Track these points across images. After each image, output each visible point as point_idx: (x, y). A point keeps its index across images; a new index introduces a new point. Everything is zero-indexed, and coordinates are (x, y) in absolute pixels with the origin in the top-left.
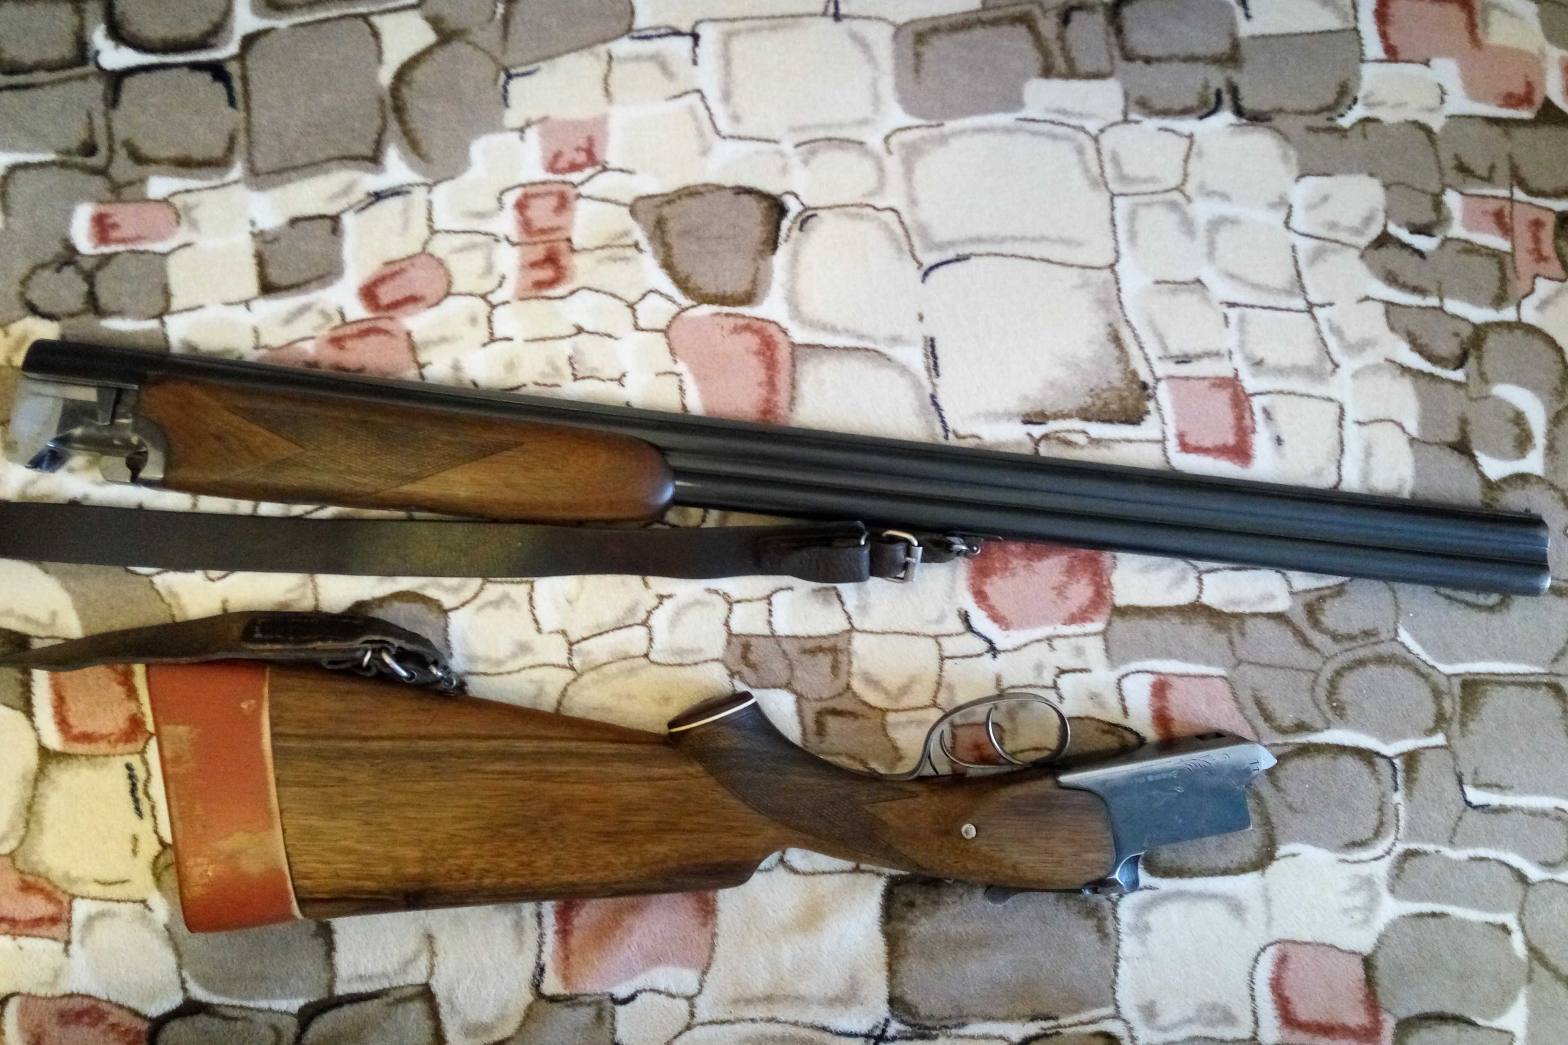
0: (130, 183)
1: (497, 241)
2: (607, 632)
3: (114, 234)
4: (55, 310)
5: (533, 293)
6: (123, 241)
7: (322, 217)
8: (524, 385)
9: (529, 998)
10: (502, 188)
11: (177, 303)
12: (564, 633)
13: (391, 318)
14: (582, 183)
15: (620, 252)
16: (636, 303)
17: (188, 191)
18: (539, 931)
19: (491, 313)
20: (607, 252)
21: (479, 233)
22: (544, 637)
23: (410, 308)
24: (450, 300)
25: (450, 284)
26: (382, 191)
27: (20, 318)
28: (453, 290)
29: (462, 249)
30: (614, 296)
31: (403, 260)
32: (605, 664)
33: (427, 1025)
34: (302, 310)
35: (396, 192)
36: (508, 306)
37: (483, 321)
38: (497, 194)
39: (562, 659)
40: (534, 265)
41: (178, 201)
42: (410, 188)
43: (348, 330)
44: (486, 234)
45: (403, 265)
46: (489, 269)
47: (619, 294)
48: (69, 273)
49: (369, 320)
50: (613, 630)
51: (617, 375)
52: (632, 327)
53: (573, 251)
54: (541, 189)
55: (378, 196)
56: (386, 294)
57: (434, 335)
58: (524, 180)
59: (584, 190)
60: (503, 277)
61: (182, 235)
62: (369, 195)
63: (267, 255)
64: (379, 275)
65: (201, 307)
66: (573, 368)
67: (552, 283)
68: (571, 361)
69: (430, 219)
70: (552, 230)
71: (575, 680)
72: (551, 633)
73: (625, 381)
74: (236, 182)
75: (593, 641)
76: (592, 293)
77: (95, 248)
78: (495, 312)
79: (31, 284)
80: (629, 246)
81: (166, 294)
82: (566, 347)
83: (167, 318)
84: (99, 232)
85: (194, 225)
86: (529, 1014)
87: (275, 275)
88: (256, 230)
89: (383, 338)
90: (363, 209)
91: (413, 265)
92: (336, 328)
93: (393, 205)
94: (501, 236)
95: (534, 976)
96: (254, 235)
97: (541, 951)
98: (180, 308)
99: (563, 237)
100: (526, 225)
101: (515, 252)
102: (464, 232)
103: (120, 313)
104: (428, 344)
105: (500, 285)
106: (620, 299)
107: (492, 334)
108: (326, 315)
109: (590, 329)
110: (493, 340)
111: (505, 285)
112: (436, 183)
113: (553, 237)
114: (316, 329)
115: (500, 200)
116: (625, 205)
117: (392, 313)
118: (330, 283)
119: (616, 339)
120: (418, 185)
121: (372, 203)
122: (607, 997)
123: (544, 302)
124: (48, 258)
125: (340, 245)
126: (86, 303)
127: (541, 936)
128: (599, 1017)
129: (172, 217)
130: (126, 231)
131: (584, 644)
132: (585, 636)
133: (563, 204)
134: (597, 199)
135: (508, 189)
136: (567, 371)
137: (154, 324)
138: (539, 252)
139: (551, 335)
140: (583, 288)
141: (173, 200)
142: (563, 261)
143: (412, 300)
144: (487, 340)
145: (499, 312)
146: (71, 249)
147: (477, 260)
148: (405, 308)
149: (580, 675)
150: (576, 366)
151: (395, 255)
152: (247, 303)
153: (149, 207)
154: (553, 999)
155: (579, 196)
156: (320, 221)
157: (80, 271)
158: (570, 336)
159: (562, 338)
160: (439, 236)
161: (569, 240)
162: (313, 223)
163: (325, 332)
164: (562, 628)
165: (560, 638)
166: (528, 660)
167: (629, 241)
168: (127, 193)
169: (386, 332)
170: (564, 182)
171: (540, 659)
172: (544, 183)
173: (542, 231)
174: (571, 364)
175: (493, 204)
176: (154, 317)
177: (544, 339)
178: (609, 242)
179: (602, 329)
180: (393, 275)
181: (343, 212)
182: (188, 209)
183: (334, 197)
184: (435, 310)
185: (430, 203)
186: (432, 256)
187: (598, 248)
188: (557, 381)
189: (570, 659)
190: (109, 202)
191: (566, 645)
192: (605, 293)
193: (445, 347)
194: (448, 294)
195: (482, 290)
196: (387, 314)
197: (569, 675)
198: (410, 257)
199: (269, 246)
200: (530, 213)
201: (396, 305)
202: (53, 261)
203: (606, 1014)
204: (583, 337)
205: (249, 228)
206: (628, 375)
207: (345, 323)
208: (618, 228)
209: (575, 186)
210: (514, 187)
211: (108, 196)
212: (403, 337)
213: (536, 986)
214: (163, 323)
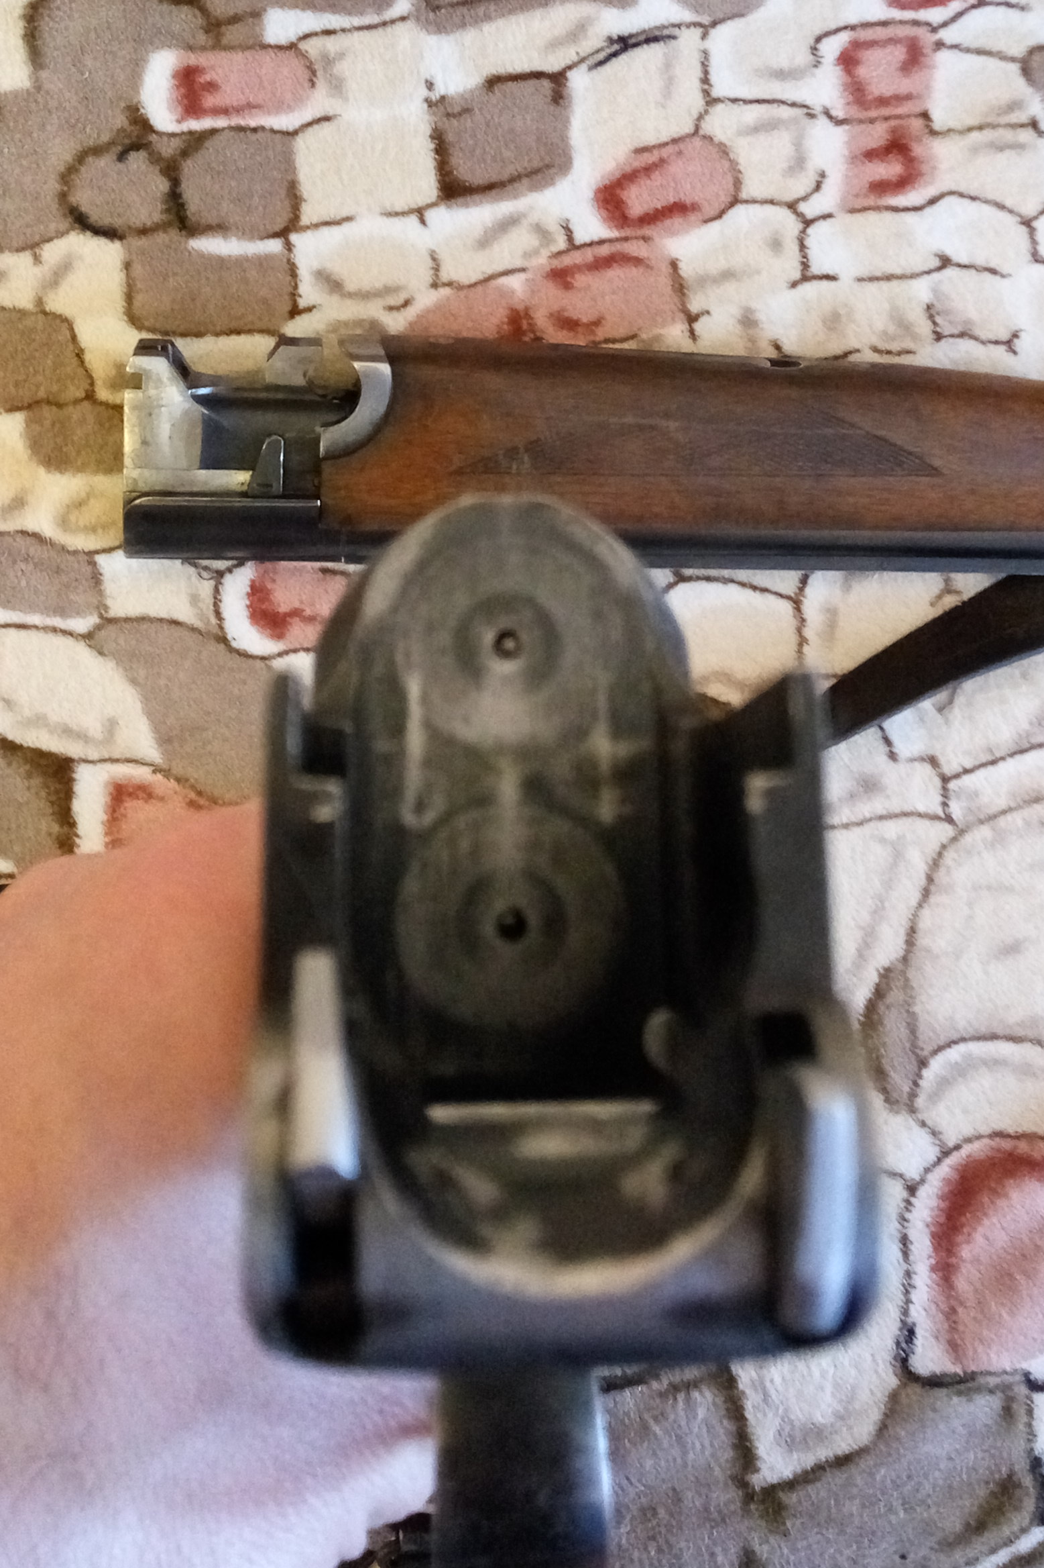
0: (235, 19)
1: (811, 116)
2: (1003, 759)
3: (209, 101)
4: (119, 223)
5: (871, 201)
6: (225, 111)
7: (538, 75)
8: (858, 351)
9: (892, 1381)
10: (818, 31)
11: (309, 214)
12: (933, 761)
13: (646, 239)
14: (945, 24)
15: (1008, 135)
16: (1036, 218)
17: (328, 32)
18: (905, 1266)
19: (804, 231)
20: (987, 135)
21: (783, 102)
22: (901, 768)
23: (676, 221)
24: (739, 212)
25: (738, 183)
26: (631, 36)
27: (61, 234)
28: (744, 195)
29: (757, 129)
30: (1001, 207)
31: (664, 145)
32: (1004, 812)
33: (724, 1429)
34: (506, 225)
35: (651, 38)
36: (829, 220)
37: (792, 248)
38: (812, 42)
39: (933, 804)
40: (871, 155)
41: (312, 48)
42: (676, 31)
43: (576, 258)
44: (793, 105)
45: (665, 152)
46: (799, 162)
47: (1008, 203)
48: (137, 160)
49: (610, 241)
50: (1012, 755)
51: (1004, 336)
52: (1029, 257)
53: (933, 133)
54: (880, 33)
55: (625, 44)
56: (638, 200)
57: (715, 266)
58: (853, 19)
59: (947, 35)
60: (823, 175)
61: (319, 102)
62: (611, 41)
63: (450, 137)
64: (628, 169)
65: (348, 219)
66: (935, 323)
67: (902, 183)
68: (930, 311)
69: (705, 80)
70: (899, 99)
71: (954, 839)
72: (912, 760)
73: (1018, 344)
74: (403, 19)
75: (981, 773)
76: (966, 202)
77: (179, 122)
78: (810, 231)
79: (77, 180)
80: (1022, 126)
81: (295, 199)
82: (921, 290)
83: (294, 238)
84: (186, 96)
85: (338, 87)
86: (894, 1409)
87: (466, 169)
88: (434, 96)
89: (634, 272)
90: (601, 63)
91: (680, 153)
92: (560, 253)
93: (646, 57)
94: (818, 109)
95: (898, 1343)
96: (430, 103)
97: (908, 1301)
98: (315, 220)
99: (918, 110)
100: (857, 91)
101: (841, 133)
102: (758, 101)
103: (219, 228)
104: (704, 281)
105: (818, 187)
106: (1011, 211)
107: (805, 266)
108: (541, 231)
109: (964, 260)
110: (806, 276)
111: (825, 187)
112: (714, 24)
113: (900, 111)
114: (527, 255)
115: (814, 50)
116: (1013, 59)
117: (647, 231)
118: (550, 182)
119: (1003, 276)
120: (688, 26)
121: (615, 55)
122: (1018, 1378)
123: (888, 216)
124: (105, 138)
125: (566, 123)
126: (168, 211)
127: (908, 1274)
128: (1008, 1412)
129: (304, 74)
130: (228, 95)
131: (967, 780)
132: (968, 766)
133: (914, 58)
134: (968, 50)
135: (827, 34)
136: (925, 328)
137: (274, 246)
138: (878, 135)
139: (898, 271)
140: (952, 193)
141: (303, 46)
142: (917, 150)
143: (679, 208)
144: (797, 275)
145: (817, 233)
146: (142, 124)
147: (780, 145)
148: (668, 222)
149: (962, 832)
150: (938, 319)
151: (650, 137)
152: (420, 213)
153: (267, 58)
154: (935, 1382)
155: (940, 45)
156: (533, 82)
157: (155, 158)
158: (928, 272)
159: (914, 276)
160: (720, 107)
161: (925, 116)
162: (522, 84)
163: (542, 261)
164: (931, 752)
165: (927, 768)
166: (878, 805)
167: (1023, 117)
168: (232, 34)
169: (637, 261)
170: (916, 23)
171: (895, 806)
172: (884, 24)
173: (883, 101)
174: (931, 317)
175: (804, 57)
176: (276, 235)
177: (889, 278)
178: (989, 120)
179: (980, 261)
180: (648, 170)
181: (570, 68)
182: (328, 61)
183: (555, 44)
184: (716, 225)
185: (706, 54)
186: (709, 139)
187: (970, 129)
188: (908, 344)
189: (945, 805)
190: (203, 49)
191: (937, 782)
192: (987, 202)
193: (730, 288)
194: (735, 201)
195: (789, 197)
196: (640, 232)
197: (947, 831)
198: (675, 141)
199: (455, 122)
200: (862, 72)
201: (653, 218)
202: (112, 143)
203: (1020, 1411)
204: (950, 272)
205: (423, 92)
206: (1022, 335)
207: (572, 246)
208: (1005, 97)
209: (934, 30)
210: (838, 30)
211: (202, 38)
212: (666, 269)
213: (903, 1362)
214: (289, 246)
